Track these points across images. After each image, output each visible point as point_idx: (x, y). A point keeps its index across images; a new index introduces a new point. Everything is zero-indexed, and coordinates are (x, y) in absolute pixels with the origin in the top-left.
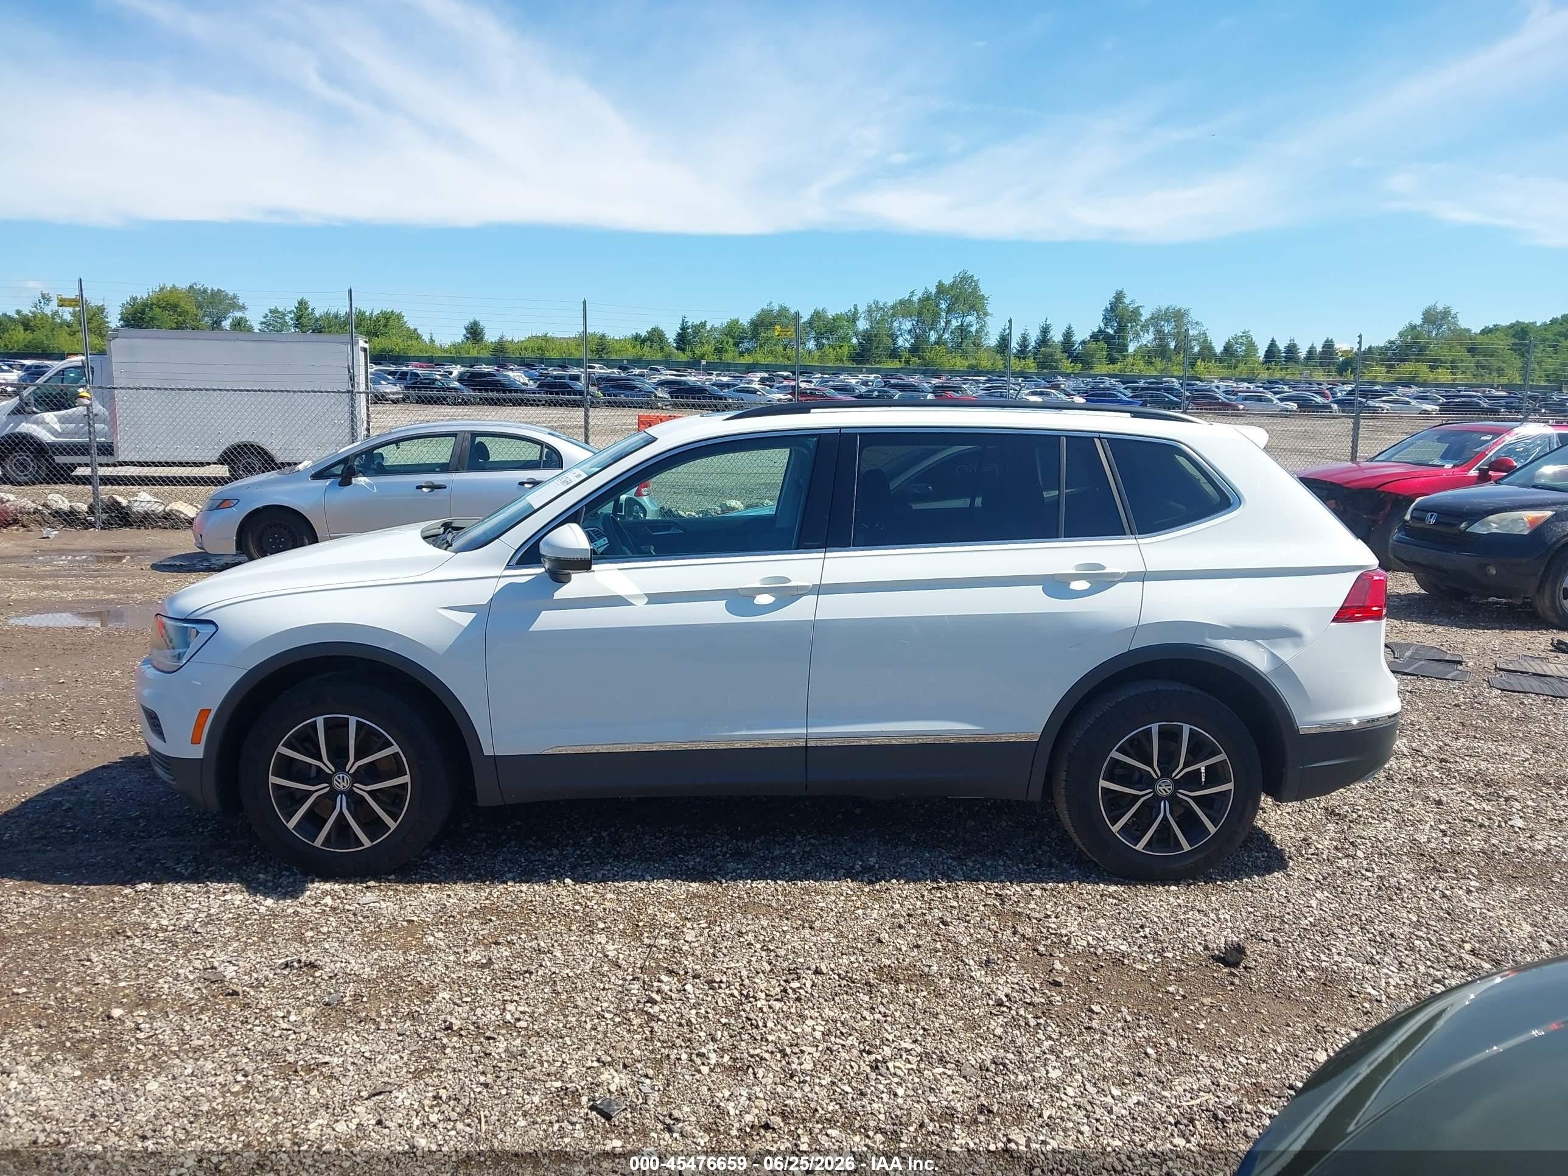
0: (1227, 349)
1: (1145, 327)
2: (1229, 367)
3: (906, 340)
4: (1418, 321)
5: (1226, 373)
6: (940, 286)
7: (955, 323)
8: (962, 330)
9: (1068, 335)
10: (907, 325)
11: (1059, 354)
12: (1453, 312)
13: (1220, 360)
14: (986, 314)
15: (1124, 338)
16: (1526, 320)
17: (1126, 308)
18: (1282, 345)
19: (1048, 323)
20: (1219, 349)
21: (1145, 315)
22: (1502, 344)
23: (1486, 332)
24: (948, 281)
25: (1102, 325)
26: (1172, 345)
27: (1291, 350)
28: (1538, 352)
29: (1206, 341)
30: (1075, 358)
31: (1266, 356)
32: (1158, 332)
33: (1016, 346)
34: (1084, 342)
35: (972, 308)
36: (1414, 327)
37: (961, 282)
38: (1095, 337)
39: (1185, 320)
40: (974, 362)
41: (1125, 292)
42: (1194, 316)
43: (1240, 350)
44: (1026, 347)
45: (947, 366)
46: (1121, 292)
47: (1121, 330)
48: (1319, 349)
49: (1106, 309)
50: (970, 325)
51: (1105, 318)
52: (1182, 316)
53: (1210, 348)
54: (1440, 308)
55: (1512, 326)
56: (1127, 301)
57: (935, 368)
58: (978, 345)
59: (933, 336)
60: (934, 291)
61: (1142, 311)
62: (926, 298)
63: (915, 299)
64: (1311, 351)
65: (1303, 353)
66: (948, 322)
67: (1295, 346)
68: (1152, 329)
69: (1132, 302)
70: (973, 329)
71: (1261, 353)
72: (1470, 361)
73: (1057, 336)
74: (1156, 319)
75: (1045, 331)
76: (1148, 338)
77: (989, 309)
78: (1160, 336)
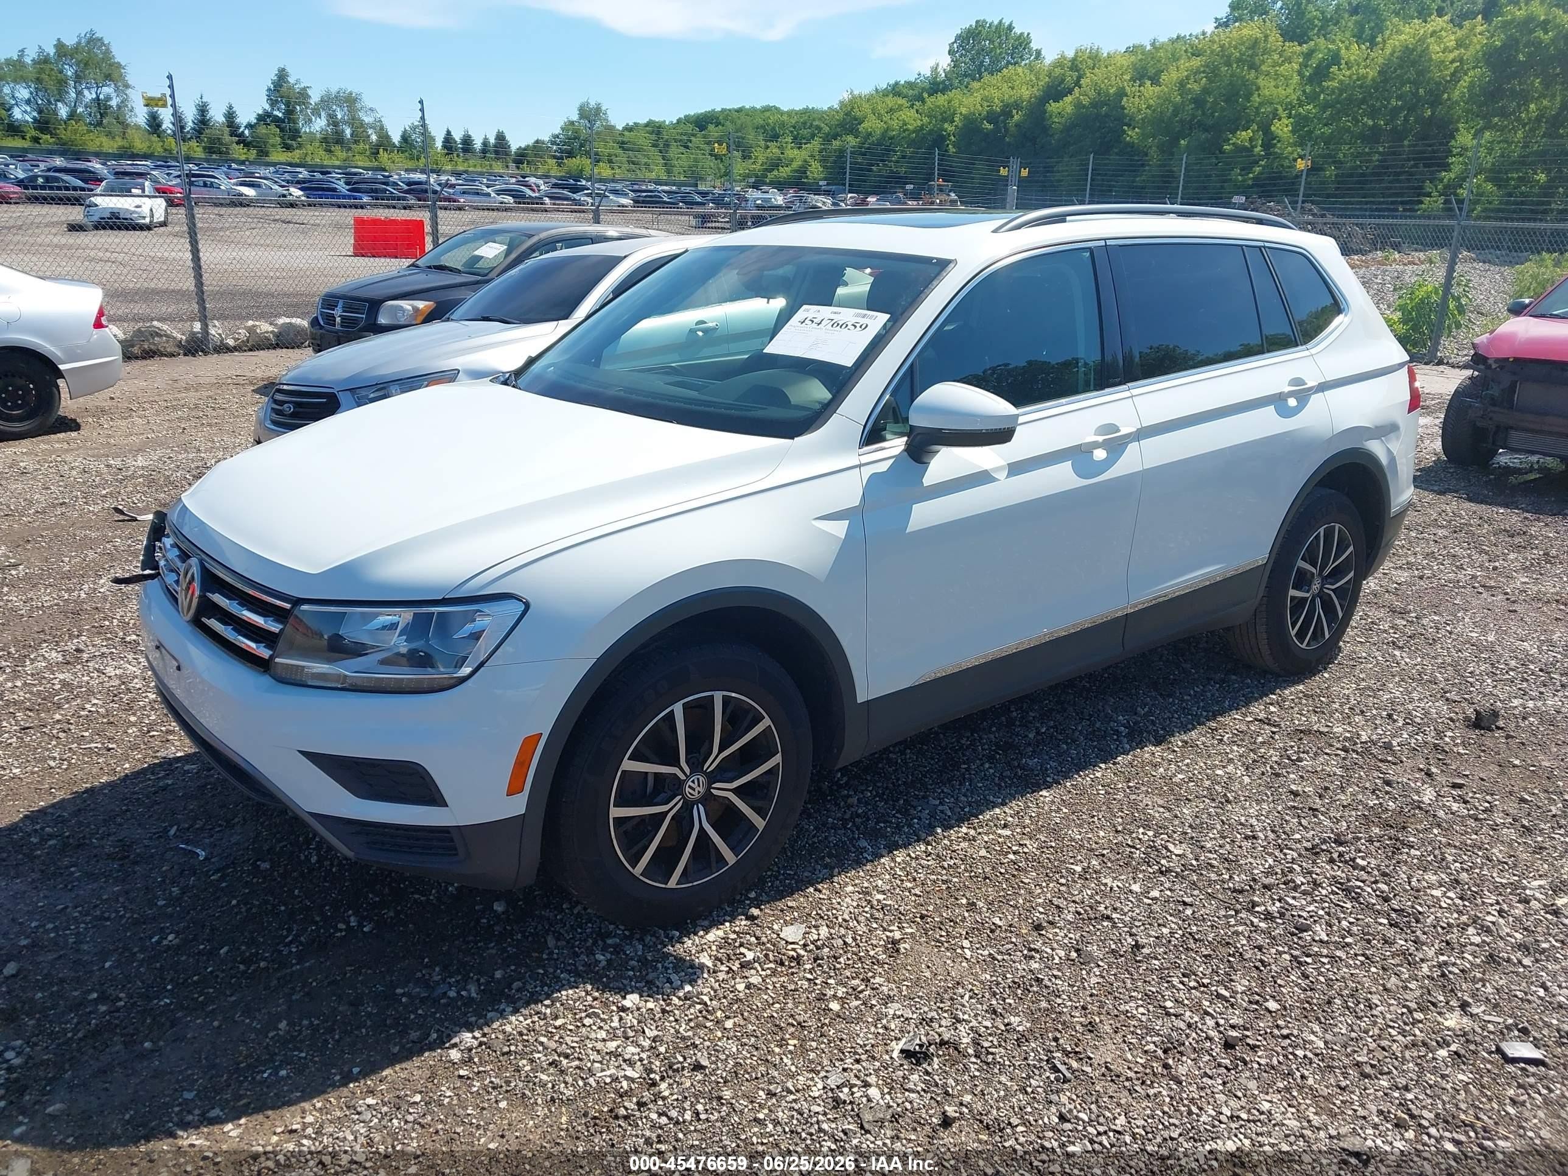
0: (405, 138)
1: (316, 112)
2: (412, 159)
3: (25, 112)
4: (575, 117)
5: (411, 164)
6: (60, 46)
7: (89, 96)
8: (101, 106)
9: (230, 116)
10: (23, 93)
11: (227, 138)
12: (603, 108)
13: (400, 150)
14: (127, 86)
15: (295, 122)
16: (657, 118)
17: (290, 88)
18: (458, 136)
19: (204, 100)
20: (396, 139)
21: (315, 97)
22: (644, 140)
23: (629, 129)
24: (70, 41)
25: (267, 107)
26: (348, 132)
27: (467, 141)
28: (674, 151)
29: (382, 128)
30: (243, 141)
31: (444, 147)
32: (331, 117)
33: (171, 126)
34: (249, 126)
35: (108, 77)
36: (572, 123)
37: (88, 42)
38: (263, 118)
39: (358, 106)
40: (125, 143)
41: (288, 69)
42: (367, 101)
43: (417, 138)
44: (182, 128)
45: (92, 147)
46: (283, 70)
47: (290, 112)
48: (492, 141)
49: (269, 90)
50: (108, 98)
51: (269, 99)
52: (355, 100)
53: (388, 137)
54: (592, 104)
55: (647, 125)
56: (292, 80)
57: (77, 148)
58: (124, 125)
59: (63, 111)
60: (51, 51)
61: (310, 92)
62: (43, 61)
63: (28, 60)
64: (485, 143)
65: (478, 144)
66: (79, 93)
67: (469, 136)
68: (323, 114)
69: (298, 81)
70: (114, 103)
71: (439, 144)
72: (622, 156)
73: (217, 115)
74: (327, 102)
75: (203, 109)
76: (319, 124)
77: (130, 79)
78: (333, 121)
